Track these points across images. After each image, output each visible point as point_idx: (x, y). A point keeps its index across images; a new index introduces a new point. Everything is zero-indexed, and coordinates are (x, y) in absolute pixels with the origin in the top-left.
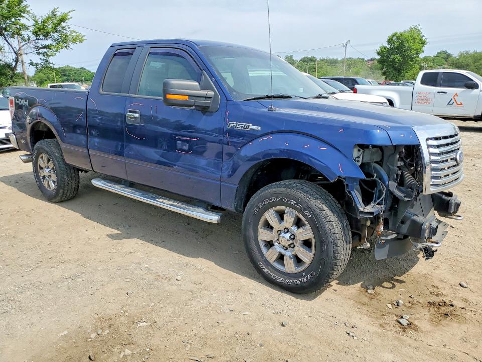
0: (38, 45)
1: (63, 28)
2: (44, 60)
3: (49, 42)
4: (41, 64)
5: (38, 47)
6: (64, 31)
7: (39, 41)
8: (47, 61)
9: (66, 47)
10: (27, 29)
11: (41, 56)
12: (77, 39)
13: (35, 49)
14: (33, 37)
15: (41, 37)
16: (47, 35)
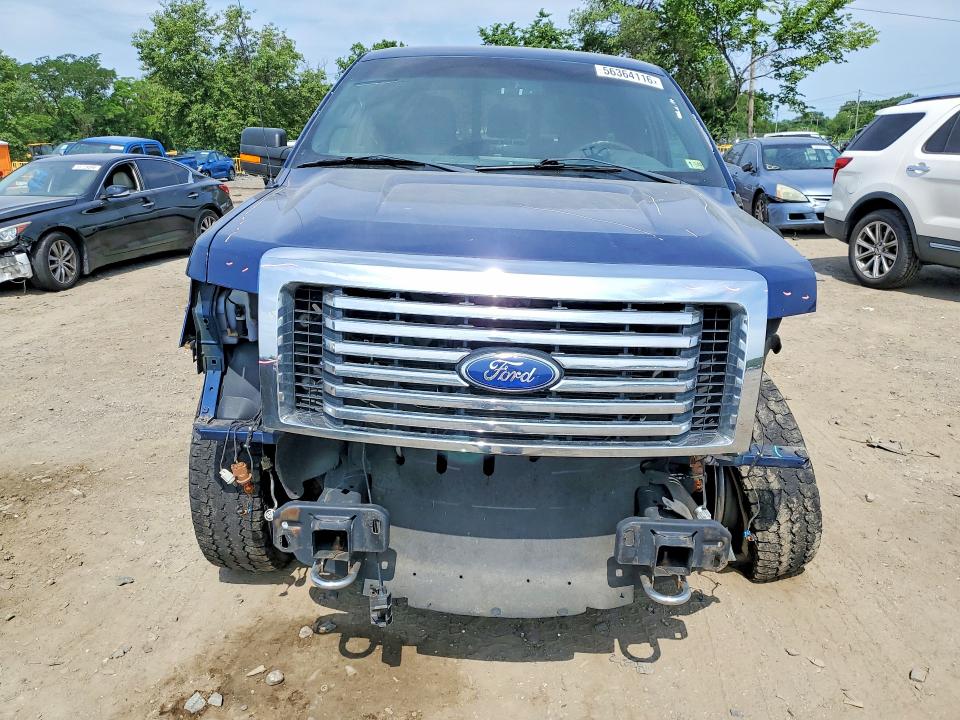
0: (780, 59)
1: (837, 21)
2: (787, 87)
3: (801, 52)
4: (778, 96)
5: (779, 62)
6: (838, 27)
7: (783, 52)
8: (792, 89)
9: (836, 58)
10: (767, 30)
11: (782, 81)
12: (860, 41)
13: (774, 69)
14: (773, 45)
15: (789, 43)
16: (799, 39)
